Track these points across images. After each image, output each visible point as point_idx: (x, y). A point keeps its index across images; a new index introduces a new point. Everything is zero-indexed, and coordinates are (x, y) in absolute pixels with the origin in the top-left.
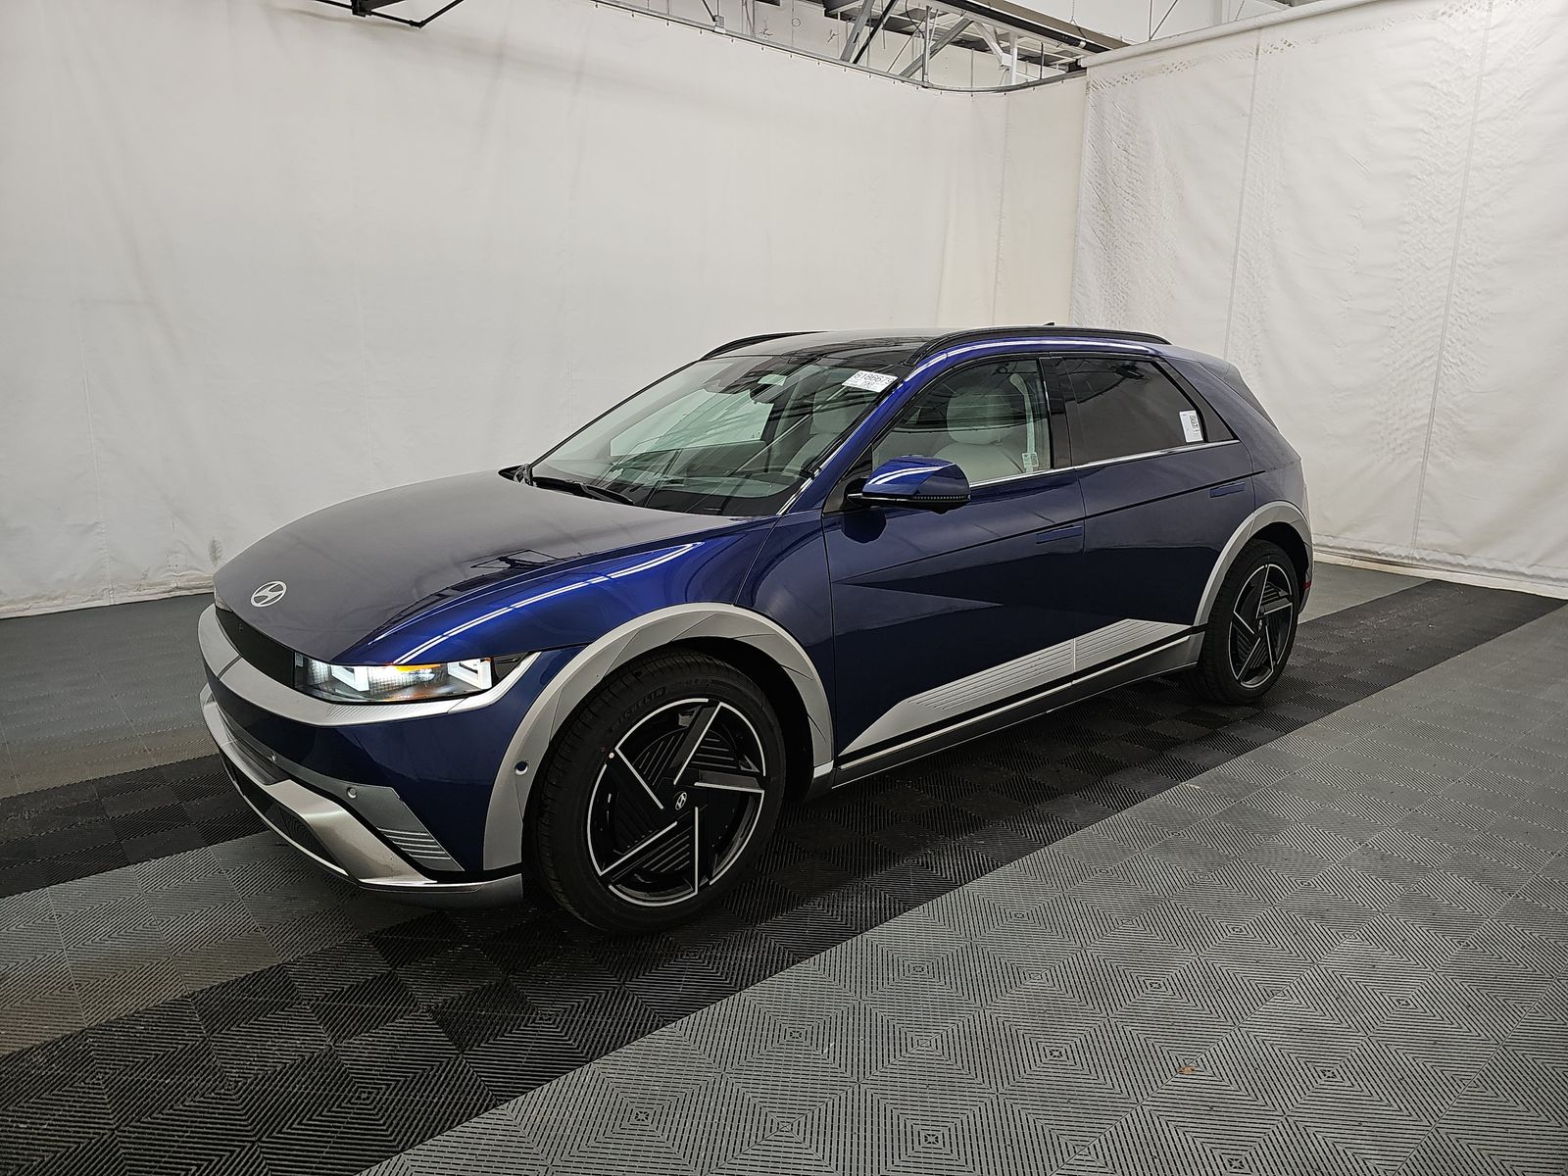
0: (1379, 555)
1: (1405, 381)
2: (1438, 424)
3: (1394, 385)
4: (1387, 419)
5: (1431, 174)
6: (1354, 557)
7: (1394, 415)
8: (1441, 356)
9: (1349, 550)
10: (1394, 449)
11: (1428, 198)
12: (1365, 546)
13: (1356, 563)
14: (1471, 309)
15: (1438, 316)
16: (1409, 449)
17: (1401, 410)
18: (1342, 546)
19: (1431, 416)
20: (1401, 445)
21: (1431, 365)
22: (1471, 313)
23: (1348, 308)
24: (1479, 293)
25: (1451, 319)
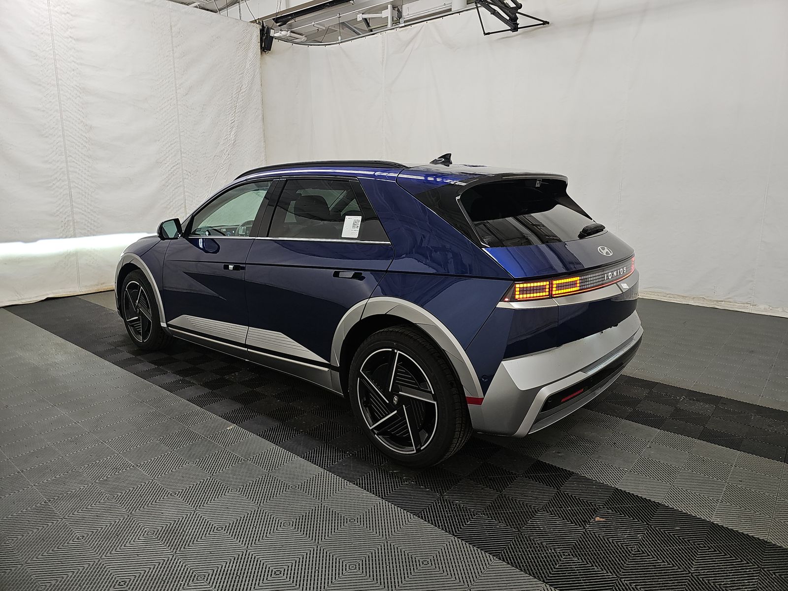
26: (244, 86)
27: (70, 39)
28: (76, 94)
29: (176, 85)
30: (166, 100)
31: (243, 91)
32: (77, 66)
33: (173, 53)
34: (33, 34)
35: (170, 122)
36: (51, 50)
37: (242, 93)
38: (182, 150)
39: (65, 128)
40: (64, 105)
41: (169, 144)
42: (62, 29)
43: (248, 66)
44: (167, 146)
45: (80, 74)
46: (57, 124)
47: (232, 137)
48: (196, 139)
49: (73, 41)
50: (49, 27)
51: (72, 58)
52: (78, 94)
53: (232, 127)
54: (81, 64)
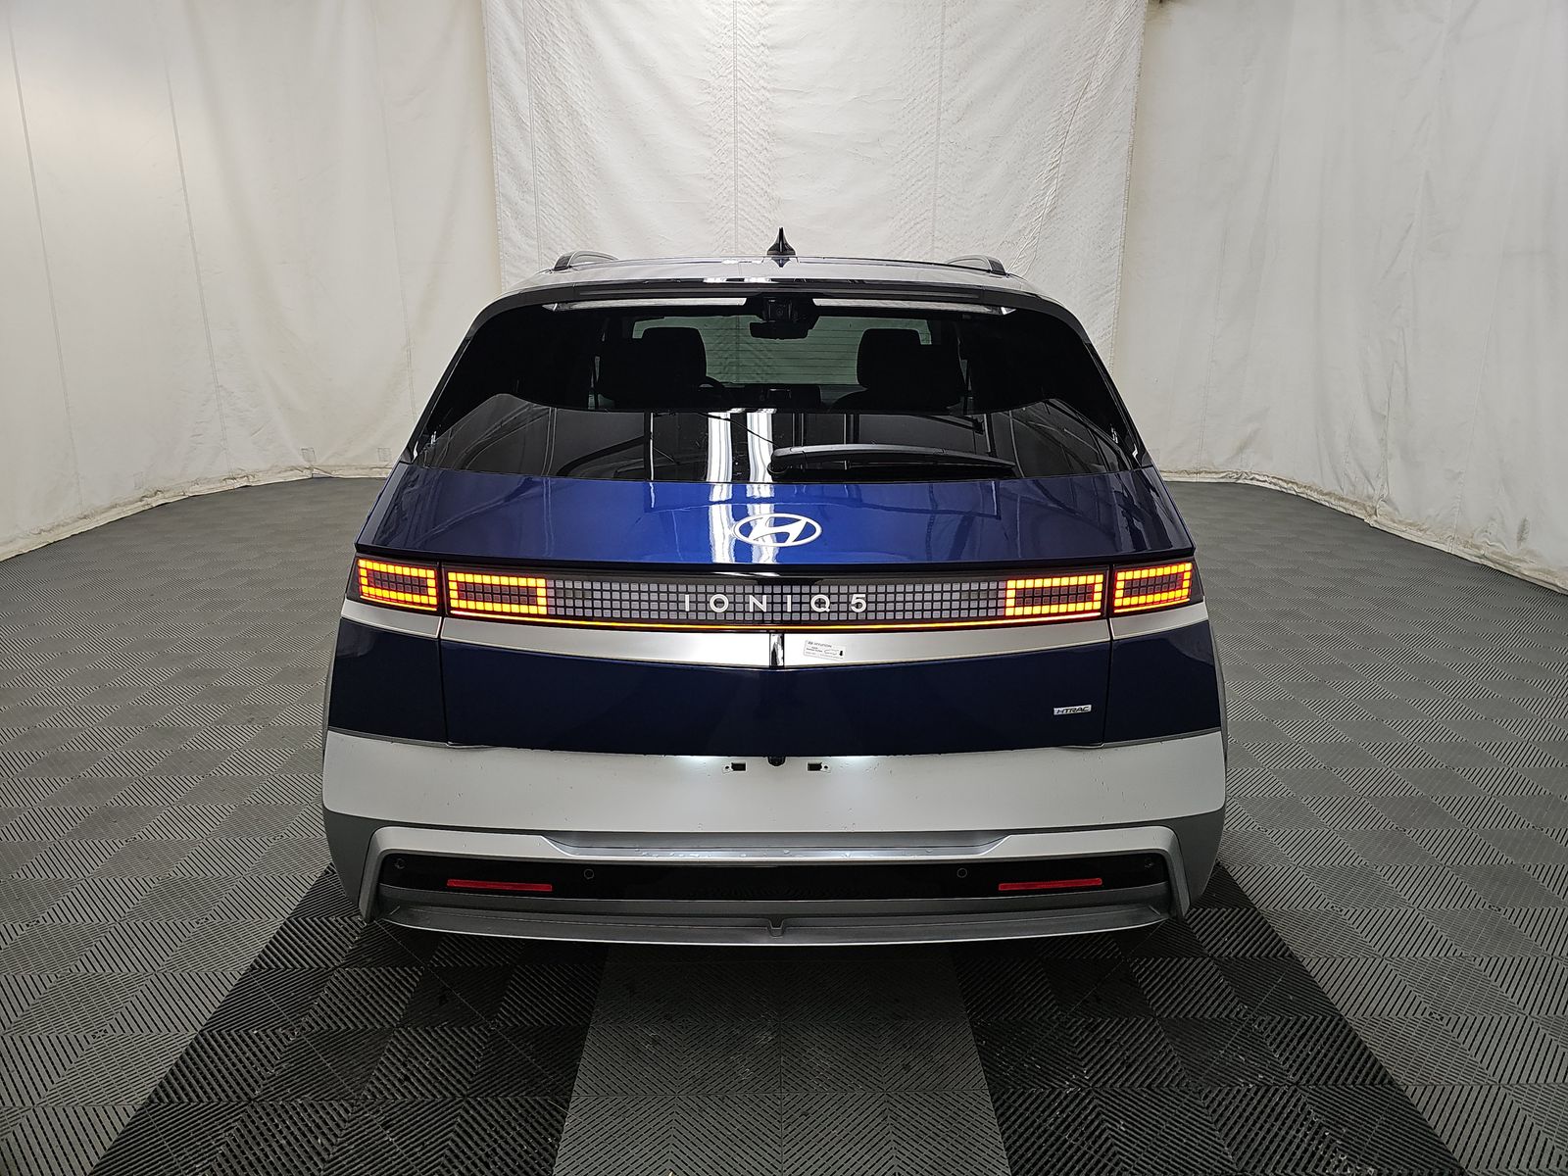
26: (1094, 85)
27: (762, 48)
28: (762, 145)
29: (939, 103)
30: (915, 138)
31: (1089, 95)
32: (767, 94)
33: (943, 40)
34: (707, 50)
35: (920, 180)
36: (730, 73)
37: (1086, 100)
38: (936, 234)
39: (740, 205)
40: (742, 166)
41: (912, 223)
42: (751, 33)
43: (1110, 38)
44: (908, 227)
45: (771, 108)
46: (728, 200)
47: (1048, 200)
48: (968, 209)
49: (767, 52)
50: (731, 34)
51: (762, 82)
52: (765, 144)
53: (1052, 179)
54: (774, 90)
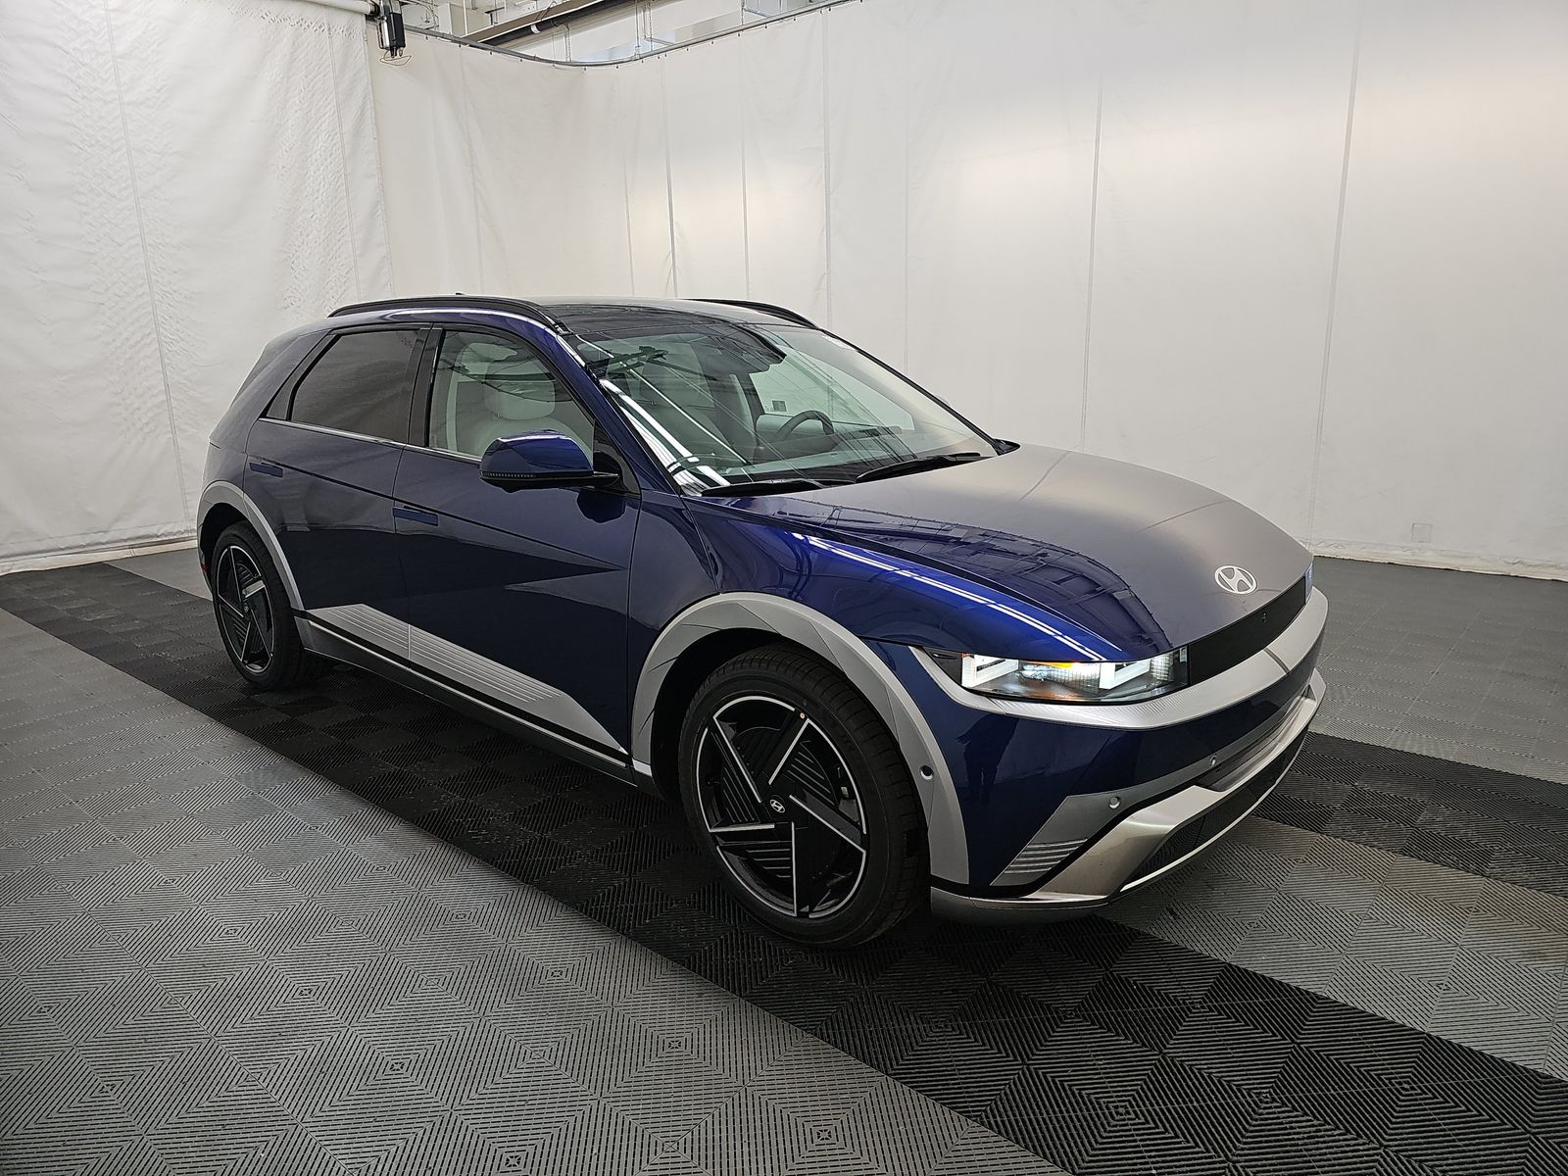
0: (158, 537)
1: (130, 358)
2: (176, 400)
3: (122, 364)
4: (124, 399)
5: (92, 145)
6: (132, 547)
7: (130, 394)
8: (158, 332)
9: (125, 540)
10: (141, 429)
11: (98, 172)
12: (142, 532)
13: (137, 552)
14: (174, 288)
15: (144, 293)
16: (156, 427)
17: (135, 389)
18: (116, 539)
19: (167, 392)
20: (147, 424)
21: (151, 343)
22: (175, 291)
23: (43, 281)
24: (175, 272)
25: (157, 297)
